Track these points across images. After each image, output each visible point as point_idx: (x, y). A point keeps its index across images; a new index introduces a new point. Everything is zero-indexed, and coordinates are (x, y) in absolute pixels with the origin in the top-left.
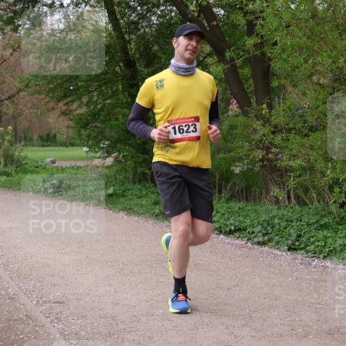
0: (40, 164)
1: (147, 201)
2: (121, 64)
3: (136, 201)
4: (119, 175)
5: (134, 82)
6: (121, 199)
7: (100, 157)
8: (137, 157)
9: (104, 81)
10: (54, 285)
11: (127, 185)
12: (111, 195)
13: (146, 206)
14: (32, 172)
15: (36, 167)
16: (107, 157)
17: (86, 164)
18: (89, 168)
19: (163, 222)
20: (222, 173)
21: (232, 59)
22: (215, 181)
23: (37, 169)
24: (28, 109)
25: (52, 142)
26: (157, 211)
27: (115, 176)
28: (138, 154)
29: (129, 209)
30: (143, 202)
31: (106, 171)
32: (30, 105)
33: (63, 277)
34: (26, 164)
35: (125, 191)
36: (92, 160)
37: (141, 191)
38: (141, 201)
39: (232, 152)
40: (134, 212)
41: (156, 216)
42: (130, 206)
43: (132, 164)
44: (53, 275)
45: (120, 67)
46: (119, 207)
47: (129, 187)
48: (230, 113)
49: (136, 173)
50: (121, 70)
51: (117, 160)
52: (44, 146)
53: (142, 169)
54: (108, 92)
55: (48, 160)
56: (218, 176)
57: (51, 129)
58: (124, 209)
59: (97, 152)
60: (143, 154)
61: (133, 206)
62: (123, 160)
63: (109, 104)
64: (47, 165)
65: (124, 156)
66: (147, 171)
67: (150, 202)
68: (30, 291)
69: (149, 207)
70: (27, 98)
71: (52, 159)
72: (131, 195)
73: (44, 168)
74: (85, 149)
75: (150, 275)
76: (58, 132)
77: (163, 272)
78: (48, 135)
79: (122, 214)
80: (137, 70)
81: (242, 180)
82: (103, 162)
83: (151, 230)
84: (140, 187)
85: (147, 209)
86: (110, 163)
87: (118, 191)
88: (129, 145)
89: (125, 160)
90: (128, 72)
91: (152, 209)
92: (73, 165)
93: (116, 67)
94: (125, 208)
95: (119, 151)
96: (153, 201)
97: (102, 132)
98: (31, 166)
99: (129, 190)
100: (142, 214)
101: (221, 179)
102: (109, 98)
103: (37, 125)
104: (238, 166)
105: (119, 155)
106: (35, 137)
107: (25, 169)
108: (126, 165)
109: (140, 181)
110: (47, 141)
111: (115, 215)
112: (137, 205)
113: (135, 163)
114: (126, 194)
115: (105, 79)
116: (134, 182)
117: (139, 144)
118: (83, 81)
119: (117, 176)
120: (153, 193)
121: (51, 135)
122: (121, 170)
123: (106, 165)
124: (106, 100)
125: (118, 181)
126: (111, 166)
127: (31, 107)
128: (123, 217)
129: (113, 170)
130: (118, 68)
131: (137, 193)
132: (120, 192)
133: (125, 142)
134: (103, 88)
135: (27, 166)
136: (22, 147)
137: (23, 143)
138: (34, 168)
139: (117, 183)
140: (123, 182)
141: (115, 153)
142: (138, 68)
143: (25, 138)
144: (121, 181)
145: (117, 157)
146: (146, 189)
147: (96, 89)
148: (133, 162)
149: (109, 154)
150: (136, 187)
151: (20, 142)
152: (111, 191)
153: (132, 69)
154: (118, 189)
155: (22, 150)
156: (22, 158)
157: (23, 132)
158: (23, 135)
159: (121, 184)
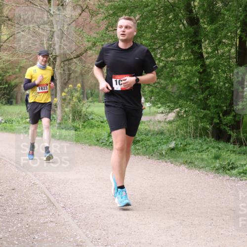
1: (208, 155)
2: (185, 22)
3: (196, 155)
4: (181, 130)
5: (198, 39)
6: (183, 153)
7: (162, 113)
8: (198, 112)
9: (167, 39)
11: (189, 140)
12: (173, 149)
13: (206, 160)
14: (98, 127)
15: (102, 122)
16: (169, 112)
17: (149, 119)
18: (152, 123)
19: (224, 176)
23: (103, 124)
26: (217, 165)
27: (177, 130)
28: (199, 109)
29: (190, 163)
30: (204, 156)
31: (169, 126)
33: (127, 227)
34: (92, 119)
35: (186, 145)
36: (155, 116)
37: (202, 145)
38: (202, 155)
40: (195, 165)
41: (217, 169)
42: (191, 159)
43: (193, 119)
44: (117, 224)
45: (183, 24)
46: (181, 160)
47: (190, 142)
49: (197, 128)
50: (185, 28)
51: (178, 116)
53: (202, 124)
54: (171, 50)
58: (185, 163)
59: (159, 108)
60: (204, 109)
61: (194, 160)
62: (185, 116)
63: (172, 61)
65: (185, 111)
66: (208, 126)
67: (210, 157)
68: (96, 239)
69: (210, 161)
72: (193, 149)
74: (148, 104)
75: (210, 227)
77: (223, 225)
79: (183, 167)
80: (200, 27)
82: (165, 117)
83: (211, 183)
84: (200, 141)
85: (208, 163)
86: (172, 119)
87: (179, 145)
88: (190, 100)
89: (187, 115)
90: (191, 29)
91: (212, 163)
93: (180, 24)
94: (186, 161)
95: (181, 106)
96: (213, 155)
97: (164, 88)
98: (98, 121)
99: (190, 144)
100: (202, 167)
102: (172, 56)
105: (181, 110)
107: (92, 124)
108: (188, 120)
109: (201, 136)
111: (177, 168)
112: (198, 159)
113: (196, 118)
114: (187, 148)
115: (168, 37)
116: (195, 137)
117: (201, 100)
118: (147, 40)
119: (179, 130)
120: (213, 148)
122: (182, 125)
123: (168, 120)
124: (169, 57)
125: (180, 136)
126: (173, 121)
128: (184, 170)
129: (174, 126)
130: (181, 25)
131: (198, 147)
132: (182, 146)
133: (187, 98)
134: (167, 45)
135: (93, 121)
136: (89, 104)
137: (90, 99)
138: (100, 123)
139: (178, 137)
140: (185, 136)
141: (177, 108)
142: (202, 25)
143: (92, 95)
144: (183, 135)
145: (178, 112)
146: (207, 143)
147: (160, 47)
148: (194, 117)
149: (172, 110)
150: (197, 142)
151: (88, 99)
152: (172, 145)
153: (195, 26)
154: (179, 143)
155: (89, 106)
156: (88, 113)
157: (90, 89)
158: (89, 91)
159: (183, 138)
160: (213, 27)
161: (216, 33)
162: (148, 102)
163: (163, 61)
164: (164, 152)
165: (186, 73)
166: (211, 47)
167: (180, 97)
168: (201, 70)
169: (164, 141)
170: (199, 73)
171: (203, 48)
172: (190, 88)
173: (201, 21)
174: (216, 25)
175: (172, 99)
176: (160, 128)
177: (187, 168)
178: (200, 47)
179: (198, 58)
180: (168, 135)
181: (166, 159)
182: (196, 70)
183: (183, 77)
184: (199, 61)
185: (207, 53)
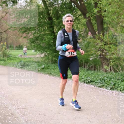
0: (16, 56)
1: (57, 71)
2: (47, 19)
3: (53, 70)
5: (52, 25)
6: (47, 70)
7: (39, 54)
8: (53, 54)
9: (40, 26)
10: (22, 102)
12: (43, 68)
13: (56, 73)
14: (13, 60)
15: (15, 58)
16: (42, 54)
17: (34, 57)
18: (35, 58)
20: (85, 60)
21: (89, 17)
22: (82, 63)
23: (15, 59)
24: (12, 36)
25: (21, 48)
27: (45, 61)
28: (53, 53)
31: (41, 59)
32: (13, 34)
34: (11, 56)
35: (48, 67)
36: (36, 55)
38: (55, 71)
39: (89, 52)
40: (52, 75)
45: (46, 20)
46: (46, 73)
47: (50, 65)
48: (88, 37)
49: (52, 60)
50: (47, 21)
52: (18, 50)
53: (55, 59)
54: (42, 30)
55: (20, 55)
56: (83, 61)
57: (21, 43)
58: (48, 74)
59: (38, 52)
60: (55, 53)
61: (51, 72)
62: (48, 55)
63: (42, 34)
64: (19, 57)
65: (48, 53)
66: (57, 59)
68: (13, 104)
69: (58, 73)
70: (11, 32)
71: (21, 55)
72: (51, 68)
73: (18, 58)
74: (33, 51)
76: (23, 44)
78: (19, 46)
79: (48, 75)
80: (53, 21)
81: (93, 63)
82: (40, 56)
83: (58, 81)
84: (54, 65)
88: (50, 49)
90: (49, 22)
92: (29, 57)
93: (45, 20)
94: (49, 73)
95: (46, 52)
97: (39, 44)
98: (13, 57)
99: (50, 66)
100: (55, 75)
101: (85, 62)
102: (42, 32)
103: (15, 42)
104: (91, 57)
105: (46, 53)
106: (15, 46)
107: (11, 58)
108: (49, 57)
109: (54, 63)
110: (19, 48)
111: (45, 76)
112: (53, 72)
113: (52, 56)
116: (52, 64)
117: (54, 49)
121: (21, 46)
122: (47, 59)
123: (41, 57)
124: (41, 32)
126: (43, 57)
127: (13, 35)
128: (48, 77)
129: (44, 59)
131: (53, 67)
133: (48, 48)
134: (40, 28)
135: (11, 57)
136: (10, 50)
137: (10, 49)
138: (14, 58)
139: (45, 64)
140: (48, 63)
141: (45, 52)
142: (54, 20)
143: (11, 47)
144: (47, 63)
145: (45, 54)
146: (56, 66)
147: (37, 28)
148: (51, 56)
149: (43, 53)
150: (52, 65)
151: (9, 48)
152: (43, 67)
153: (51, 21)
154: (46, 66)
155: (10, 51)
156: (10, 54)
157: (10, 44)
158: (10, 46)
159: (47, 64)
160: (58, 21)
161: (59, 23)
162: (33, 50)
163: (39, 34)
164: (40, 70)
165: (48, 38)
166: (57, 29)
167: (46, 48)
168: (54, 38)
169: (40, 65)
170: (53, 38)
171: (54, 29)
172: (49, 44)
173: (53, 18)
174: (59, 20)
175: (43, 49)
176: (38, 60)
177: (49, 76)
178: (53, 29)
179: (52, 33)
180: (41, 63)
181: (41, 72)
182: (52, 38)
183: (47, 40)
184: (53, 34)
185: (56, 31)
